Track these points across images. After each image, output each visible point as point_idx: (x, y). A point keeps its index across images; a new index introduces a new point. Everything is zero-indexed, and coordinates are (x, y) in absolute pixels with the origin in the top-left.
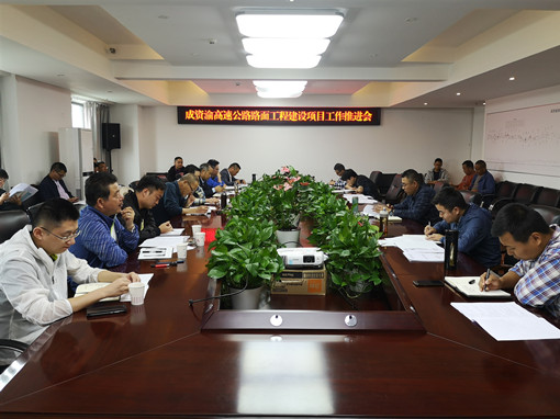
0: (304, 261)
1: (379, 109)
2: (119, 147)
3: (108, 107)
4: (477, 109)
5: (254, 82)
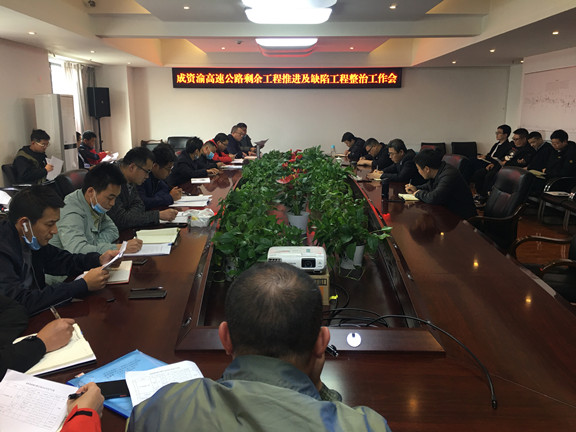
0: (303, 266)
1: (401, 69)
2: (109, 115)
3: (93, 69)
4: (514, 67)
5: (257, 40)
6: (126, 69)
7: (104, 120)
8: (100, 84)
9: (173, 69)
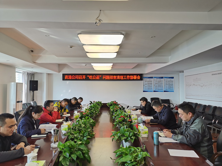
1: (142, 74)
2: (37, 90)
3: (34, 74)
4: (180, 74)
5: (92, 64)
6: (46, 74)
7: (35, 92)
8: (35, 80)
9: (63, 74)
